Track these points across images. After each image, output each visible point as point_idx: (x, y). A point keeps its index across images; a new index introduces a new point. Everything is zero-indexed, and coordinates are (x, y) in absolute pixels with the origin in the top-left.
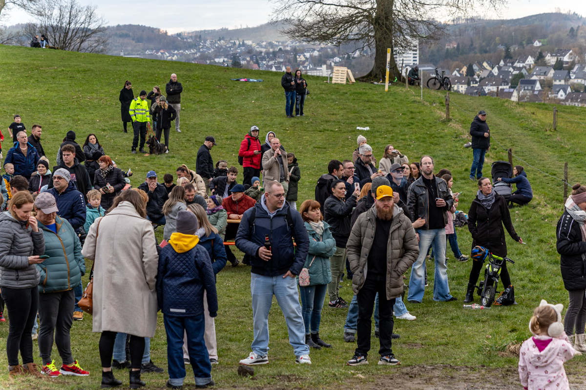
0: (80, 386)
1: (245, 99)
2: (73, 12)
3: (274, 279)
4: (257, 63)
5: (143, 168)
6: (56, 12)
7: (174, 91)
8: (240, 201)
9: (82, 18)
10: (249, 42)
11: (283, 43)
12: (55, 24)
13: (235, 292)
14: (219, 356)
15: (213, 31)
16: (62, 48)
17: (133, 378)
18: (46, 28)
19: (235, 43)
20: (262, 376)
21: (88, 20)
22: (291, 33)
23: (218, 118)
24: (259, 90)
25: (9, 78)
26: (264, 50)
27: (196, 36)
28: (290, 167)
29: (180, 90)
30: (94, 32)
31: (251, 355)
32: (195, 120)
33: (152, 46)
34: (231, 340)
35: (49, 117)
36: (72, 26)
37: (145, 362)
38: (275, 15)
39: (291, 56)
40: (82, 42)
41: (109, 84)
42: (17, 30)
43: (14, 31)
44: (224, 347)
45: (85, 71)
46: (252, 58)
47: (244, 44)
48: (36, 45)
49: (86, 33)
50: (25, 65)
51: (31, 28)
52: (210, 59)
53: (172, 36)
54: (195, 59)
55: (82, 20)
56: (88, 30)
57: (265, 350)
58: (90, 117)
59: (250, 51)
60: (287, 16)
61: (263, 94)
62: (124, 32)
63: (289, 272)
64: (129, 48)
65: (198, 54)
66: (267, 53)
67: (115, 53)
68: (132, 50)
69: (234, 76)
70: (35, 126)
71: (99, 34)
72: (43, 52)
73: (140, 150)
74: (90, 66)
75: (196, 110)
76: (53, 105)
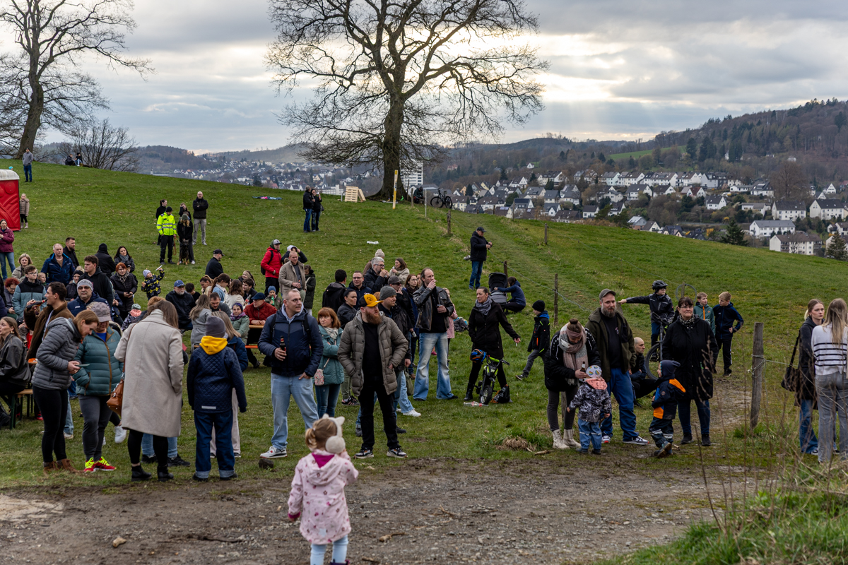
0: (112, 479)
1: (266, 215)
2: (106, 133)
3: (291, 380)
4: (276, 182)
5: (172, 278)
6: (90, 133)
7: (201, 209)
8: (261, 307)
9: (114, 139)
10: (269, 164)
11: (300, 164)
12: (88, 144)
13: (256, 391)
14: (242, 450)
15: (236, 153)
16: (96, 167)
17: (161, 474)
18: (80, 148)
19: (256, 164)
20: (281, 469)
21: (120, 140)
22: (307, 155)
23: (241, 232)
24: (279, 207)
25: (45, 193)
26: (282, 171)
27: (221, 157)
28: (307, 278)
29: (207, 207)
30: (126, 152)
31: (271, 449)
32: (220, 234)
33: (179, 166)
34: (252, 435)
35: (83, 231)
36: (105, 146)
37: (172, 456)
38: (293, 139)
39: (308, 177)
40: (114, 161)
41: (140, 201)
42: (53, 149)
43: (50, 150)
44: (246, 442)
45: (117, 188)
46: (271, 178)
47: (264, 165)
48: (70, 163)
49: (119, 153)
50: (60, 181)
51: (65, 146)
52: (233, 178)
53: (198, 157)
54: (219, 178)
55: (114, 141)
56: (120, 150)
57: (284, 445)
58: (122, 231)
59: (270, 172)
60: (304, 140)
61: (281, 211)
62: (154, 152)
63: (304, 374)
64: (159, 167)
65: (223, 174)
66: (286, 173)
67: (145, 172)
68: (161, 170)
69: (255, 194)
70: (68, 239)
71: (130, 154)
72: (77, 170)
73: (169, 261)
74: (122, 184)
75: (220, 225)
76: (88, 219)
